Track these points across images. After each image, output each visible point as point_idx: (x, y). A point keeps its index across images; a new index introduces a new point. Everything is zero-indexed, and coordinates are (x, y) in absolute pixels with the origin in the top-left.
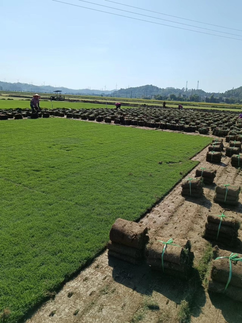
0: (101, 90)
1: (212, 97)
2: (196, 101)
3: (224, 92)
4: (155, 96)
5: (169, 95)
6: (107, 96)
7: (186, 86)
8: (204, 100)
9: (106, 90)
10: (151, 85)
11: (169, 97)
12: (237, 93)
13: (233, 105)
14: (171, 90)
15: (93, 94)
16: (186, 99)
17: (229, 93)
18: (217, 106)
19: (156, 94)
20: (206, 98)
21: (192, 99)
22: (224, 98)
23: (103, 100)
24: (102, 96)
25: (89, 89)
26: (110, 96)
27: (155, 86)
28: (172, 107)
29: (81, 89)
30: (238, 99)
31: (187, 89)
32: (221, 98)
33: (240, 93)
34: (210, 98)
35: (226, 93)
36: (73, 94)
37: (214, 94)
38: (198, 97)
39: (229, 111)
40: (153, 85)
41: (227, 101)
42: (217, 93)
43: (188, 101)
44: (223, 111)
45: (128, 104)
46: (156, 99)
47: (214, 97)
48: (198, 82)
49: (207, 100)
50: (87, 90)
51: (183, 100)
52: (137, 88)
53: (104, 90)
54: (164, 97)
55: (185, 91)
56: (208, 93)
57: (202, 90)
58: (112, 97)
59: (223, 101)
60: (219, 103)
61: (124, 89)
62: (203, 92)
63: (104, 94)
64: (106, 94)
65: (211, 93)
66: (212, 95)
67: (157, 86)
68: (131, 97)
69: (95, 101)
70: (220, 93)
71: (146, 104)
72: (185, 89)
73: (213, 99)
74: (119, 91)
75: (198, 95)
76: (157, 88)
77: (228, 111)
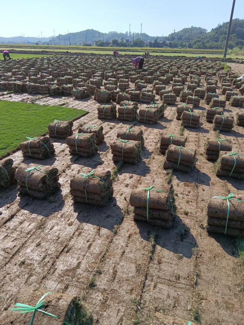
0: (38, 37)
1: (156, 41)
2: (140, 47)
3: (167, 36)
4: (96, 42)
5: (111, 41)
6: (44, 43)
7: (130, 30)
8: (147, 44)
9: (43, 37)
10: (92, 30)
11: (111, 43)
12: (180, 36)
13: (175, 49)
14: (114, 34)
15: (28, 43)
16: (129, 45)
17: (173, 37)
18: (158, 51)
19: (98, 39)
20: (150, 43)
21: (136, 44)
22: (168, 42)
23: (31, 48)
24: (37, 44)
25: (23, 36)
26: (47, 44)
27: (97, 30)
28: (99, 54)
29: (14, 36)
30: (181, 42)
31: (130, 33)
32: (164, 42)
33: (183, 35)
34: (153, 42)
35: (169, 36)
36: (3, 43)
37: (157, 38)
38: (142, 41)
39: (163, 56)
40: (94, 29)
41: (171, 46)
42: (161, 37)
43: (132, 46)
44: (157, 56)
45: (47, 52)
46: (98, 46)
47: (158, 41)
48: (141, 25)
49: (151, 45)
50: (20, 37)
51: (126, 46)
52: (77, 33)
53: (40, 37)
54: (105, 43)
55: (128, 35)
56: (152, 37)
57: (146, 33)
58: (49, 44)
59: (166, 45)
60: (163, 47)
61: (63, 35)
62: (147, 36)
63: (41, 42)
64: (43, 41)
65: (155, 37)
66: (155, 39)
67: (99, 31)
68: (70, 44)
69: (12, 50)
70: (164, 36)
71: (69, 51)
72: (129, 33)
73: (157, 43)
74: (57, 37)
75: (141, 40)
76: (99, 33)
77: (161, 56)
